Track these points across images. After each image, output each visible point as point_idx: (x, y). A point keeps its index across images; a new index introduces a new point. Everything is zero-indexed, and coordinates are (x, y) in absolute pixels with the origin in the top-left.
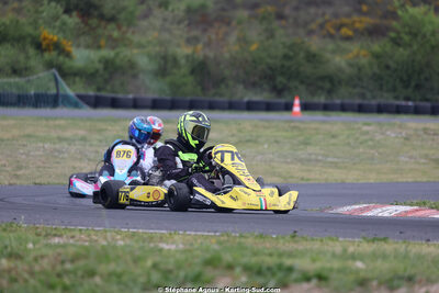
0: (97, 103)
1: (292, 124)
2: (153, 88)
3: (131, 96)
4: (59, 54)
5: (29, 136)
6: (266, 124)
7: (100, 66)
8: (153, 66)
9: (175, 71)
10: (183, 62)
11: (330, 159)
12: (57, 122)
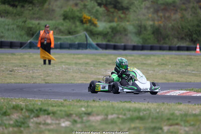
0: (106, 47)
1: (190, 57)
2: (135, 40)
3: (123, 44)
4: (91, 25)
5: (62, 62)
6: (177, 57)
7: (109, 30)
8: (134, 30)
9: (145, 32)
10: (149, 28)
11: (194, 72)
12: (79, 56)
